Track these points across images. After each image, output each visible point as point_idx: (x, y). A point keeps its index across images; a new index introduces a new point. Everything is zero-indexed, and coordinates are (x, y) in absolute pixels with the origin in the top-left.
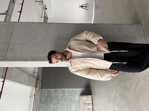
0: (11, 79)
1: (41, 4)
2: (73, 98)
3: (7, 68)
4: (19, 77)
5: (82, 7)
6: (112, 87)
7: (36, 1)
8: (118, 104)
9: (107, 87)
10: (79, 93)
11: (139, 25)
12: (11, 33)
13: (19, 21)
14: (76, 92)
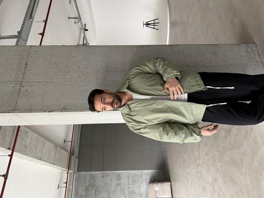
0: (24, 152)
1: (78, 22)
2: (136, 187)
3: (19, 127)
4: (38, 149)
5: (147, 24)
6: (207, 164)
7: (69, 18)
8: (221, 194)
9: (198, 165)
10: (146, 179)
11: (251, 45)
12: (26, 64)
13: (42, 45)
14: (142, 176)
